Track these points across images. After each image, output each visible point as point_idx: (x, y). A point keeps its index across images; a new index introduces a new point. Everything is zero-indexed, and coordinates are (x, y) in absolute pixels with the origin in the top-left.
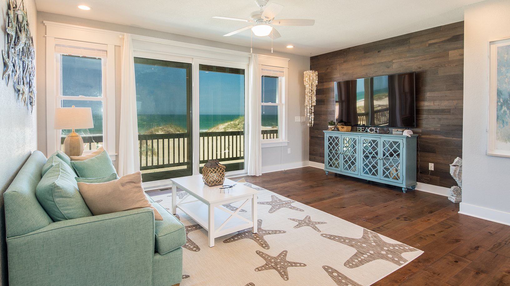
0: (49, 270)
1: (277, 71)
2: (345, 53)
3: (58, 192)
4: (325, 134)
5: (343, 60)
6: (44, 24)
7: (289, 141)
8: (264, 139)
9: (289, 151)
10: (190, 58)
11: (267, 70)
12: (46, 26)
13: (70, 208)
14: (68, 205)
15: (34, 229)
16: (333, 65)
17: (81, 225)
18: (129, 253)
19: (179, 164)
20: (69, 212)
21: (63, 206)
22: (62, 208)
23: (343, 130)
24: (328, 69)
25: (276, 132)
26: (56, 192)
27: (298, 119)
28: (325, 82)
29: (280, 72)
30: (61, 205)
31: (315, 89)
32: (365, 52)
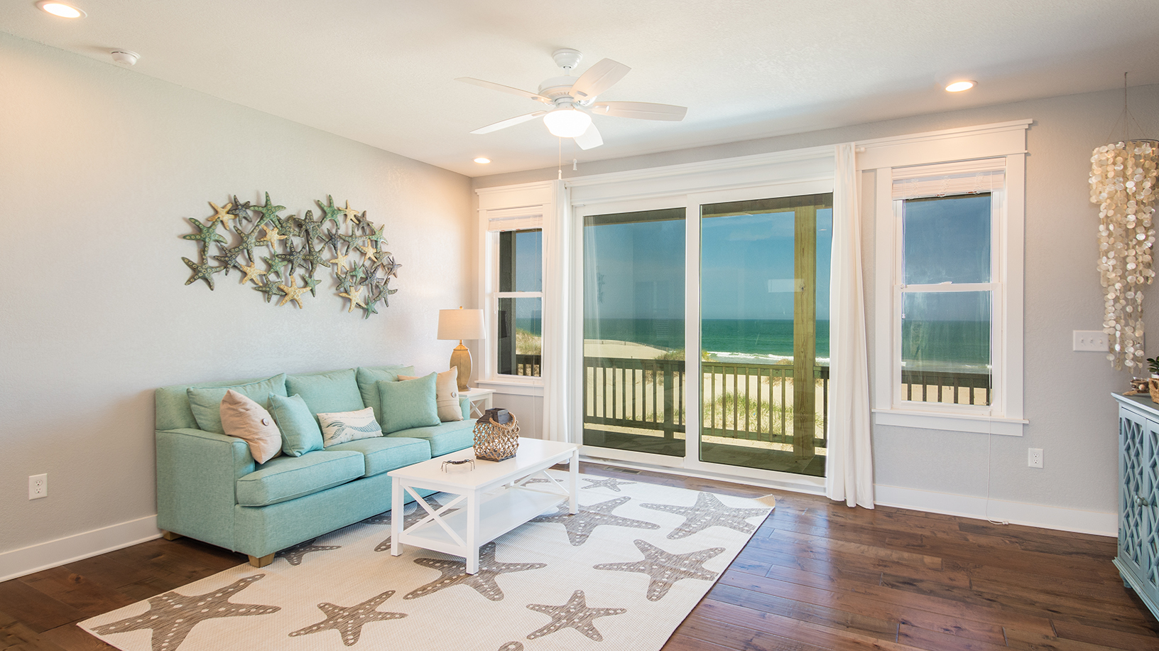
1: (973, 174)
4: (1120, 405)
6: (476, 193)
7: (1027, 421)
8: (909, 398)
9: (1034, 457)
10: (681, 195)
11: (921, 179)
12: (479, 195)
13: (205, 419)
14: (203, 414)
15: (170, 428)
17: (200, 439)
20: (205, 424)
21: (199, 414)
22: (199, 417)
26: (191, 398)
27: (1090, 341)
30: (196, 412)
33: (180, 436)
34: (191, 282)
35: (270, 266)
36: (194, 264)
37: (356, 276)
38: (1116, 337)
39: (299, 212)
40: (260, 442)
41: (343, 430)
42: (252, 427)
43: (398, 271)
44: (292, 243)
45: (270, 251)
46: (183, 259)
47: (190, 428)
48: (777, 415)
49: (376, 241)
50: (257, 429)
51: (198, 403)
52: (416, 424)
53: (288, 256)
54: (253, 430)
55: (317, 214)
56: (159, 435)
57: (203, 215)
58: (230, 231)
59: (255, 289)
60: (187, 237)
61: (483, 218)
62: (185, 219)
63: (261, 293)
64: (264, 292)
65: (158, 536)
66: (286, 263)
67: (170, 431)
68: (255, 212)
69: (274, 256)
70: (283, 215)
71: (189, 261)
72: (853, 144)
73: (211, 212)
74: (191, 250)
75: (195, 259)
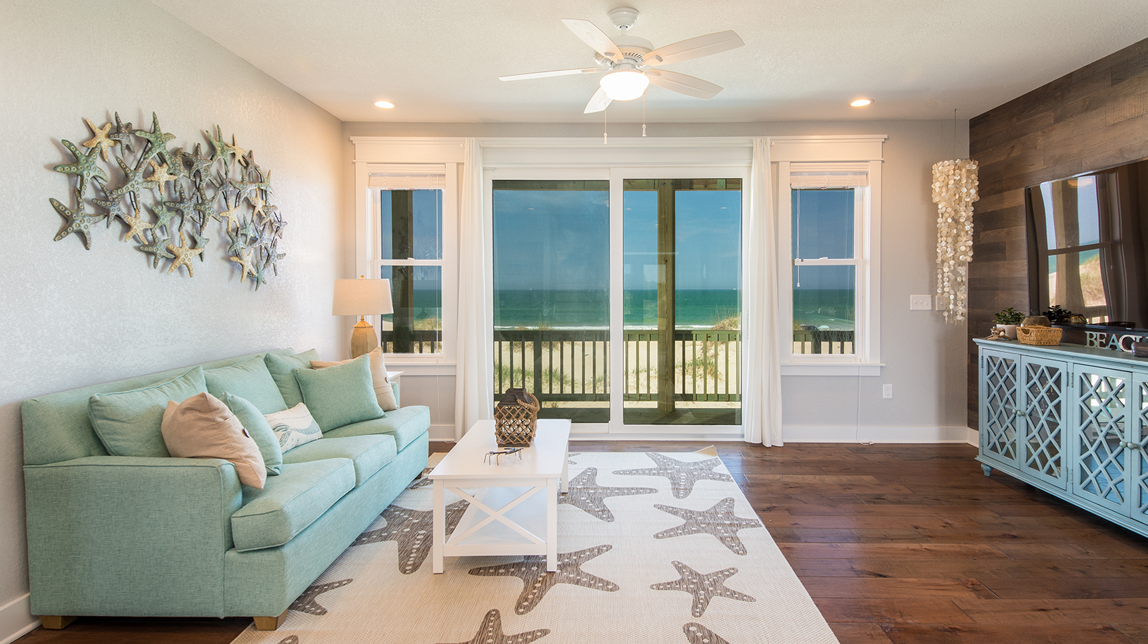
0: (70, 526)
1: (845, 173)
2: (1059, 94)
3: (99, 410)
4: (980, 347)
5: (1053, 114)
6: (352, 141)
7: (884, 365)
8: (803, 352)
9: (887, 391)
10: (604, 168)
11: (810, 174)
12: (354, 145)
13: (120, 438)
14: (116, 433)
15: (56, 459)
16: (1025, 134)
17: (111, 467)
18: (181, 532)
19: (640, 397)
20: (118, 444)
21: (108, 434)
22: (107, 436)
23: (1027, 338)
24: (1013, 147)
25: (850, 336)
26: (96, 410)
27: (921, 302)
28: (1005, 191)
29: (855, 173)
30: (104, 431)
31: (966, 214)
32: (1116, 80)
33: (91, 468)
34: (62, 237)
35: (155, 217)
36: (66, 209)
37: (246, 236)
38: (950, 300)
39: (185, 143)
40: (249, 460)
41: (289, 434)
42: (235, 442)
43: (285, 230)
44: (182, 187)
45: (154, 196)
46: (51, 201)
47: (91, 455)
48: (643, 376)
49: (266, 191)
50: (242, 443)
51: (111, 417)
52: (357, 418)
53: (175, 205)
54: (236, 445)
55: (204, 149)
56: (30, 472)
57: (77, 135)
58: (109, 164)
59: (138, 249)
60: (58, 169)
61: (362, 171)
62: (54, 142)
63: (143, 256)
64: (149, 254)
65: (29, 627)
66: (173, 214)
67: (60, 464)
68: (138, 139)
69: (158, 203)
70: (170, 145)
71: (60, 204)
72: (769, 138)
73: (85, 134)
74: (60, 189)
75: (65, 201)
